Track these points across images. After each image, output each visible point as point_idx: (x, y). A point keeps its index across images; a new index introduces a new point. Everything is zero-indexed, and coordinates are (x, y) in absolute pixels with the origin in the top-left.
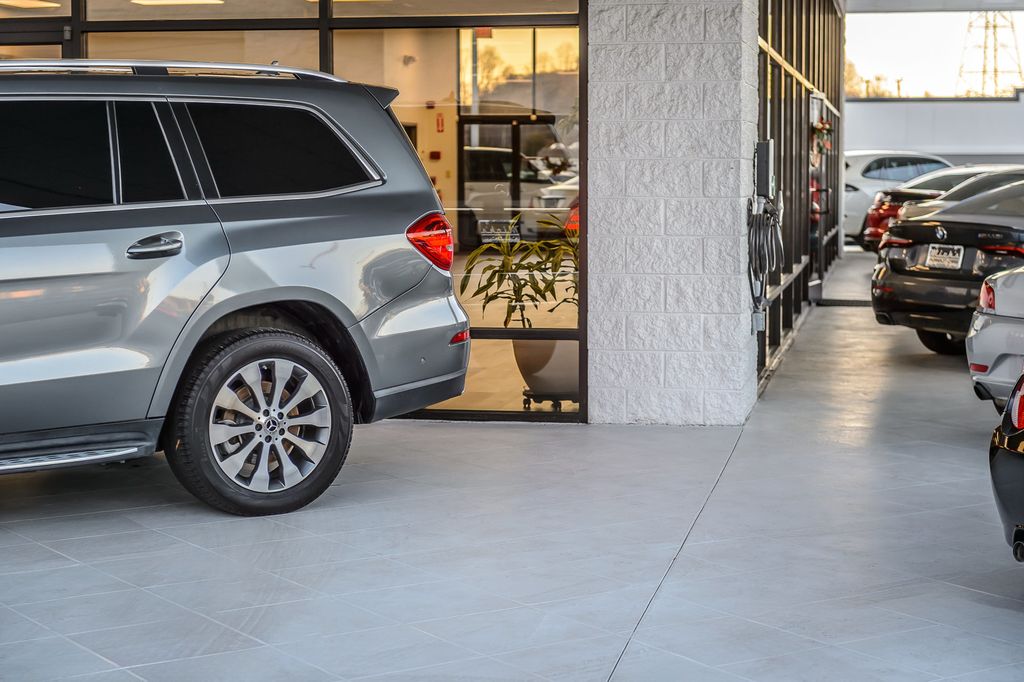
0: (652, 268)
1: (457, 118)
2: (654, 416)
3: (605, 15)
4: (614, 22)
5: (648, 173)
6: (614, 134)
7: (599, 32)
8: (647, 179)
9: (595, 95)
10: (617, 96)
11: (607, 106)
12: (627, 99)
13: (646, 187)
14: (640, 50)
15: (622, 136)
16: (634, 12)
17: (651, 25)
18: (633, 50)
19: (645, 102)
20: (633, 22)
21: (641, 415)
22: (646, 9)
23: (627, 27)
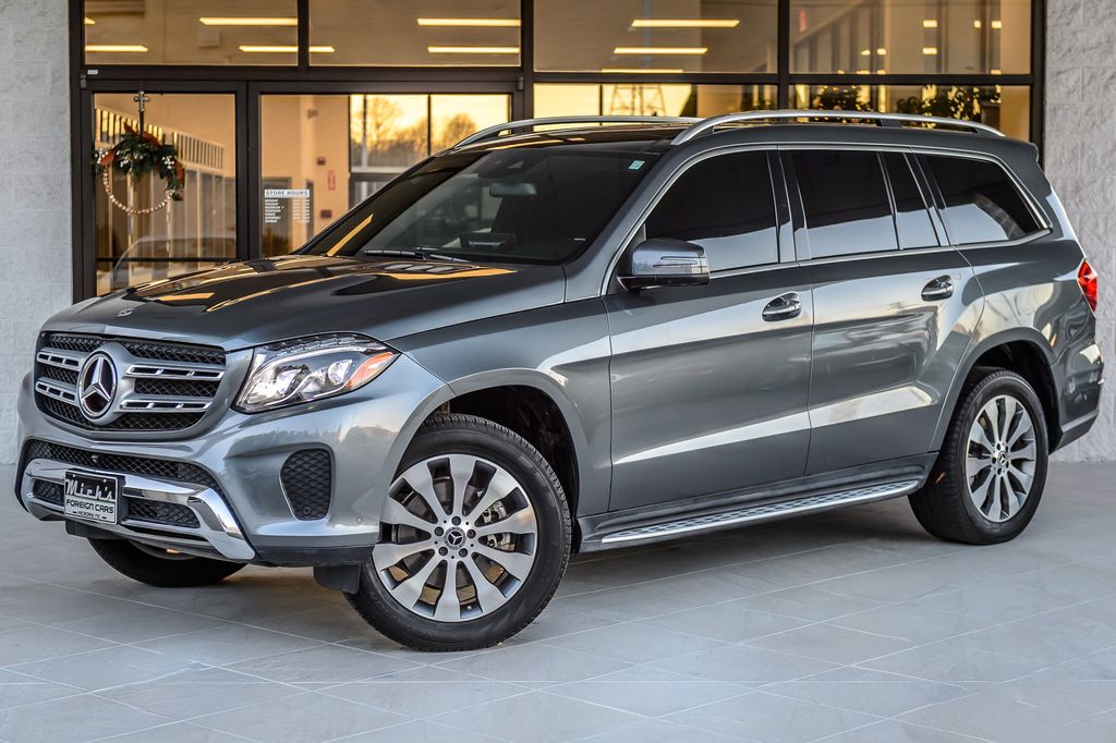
0: (1104, 314)
1: (348, 175)
2: (1104, 454)
3: (1063, 76)
4: (1071, 82)
5: (1101, 225)
6: (1070, 188)
7: (1057, 93)
8: (1101, 230)
9: (1052, 151)
10: (1072, 151)
11: (1063, 161)
12: (1083, 155)
13: (1099, 238)
14: (1096, 110)
15: (1077, 189)
16: (1089, 74)
17: (1106, 87)
18: (1089, 109)
19: (1099, 159)
20: (1089, 83)
21: (1093, 454)
22: (1101, 72)
23: (1083, 87)
